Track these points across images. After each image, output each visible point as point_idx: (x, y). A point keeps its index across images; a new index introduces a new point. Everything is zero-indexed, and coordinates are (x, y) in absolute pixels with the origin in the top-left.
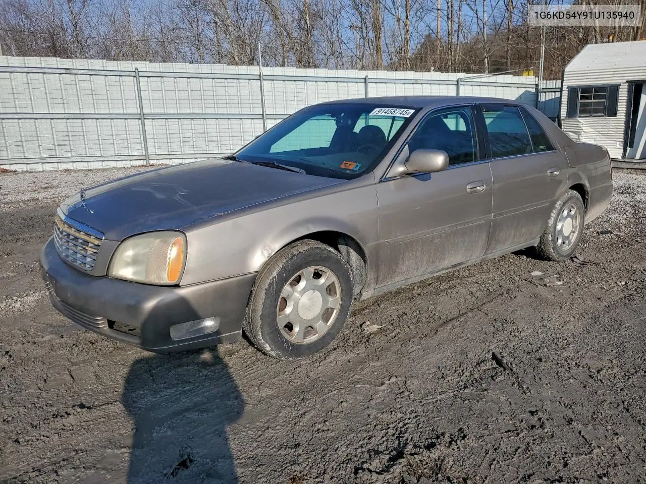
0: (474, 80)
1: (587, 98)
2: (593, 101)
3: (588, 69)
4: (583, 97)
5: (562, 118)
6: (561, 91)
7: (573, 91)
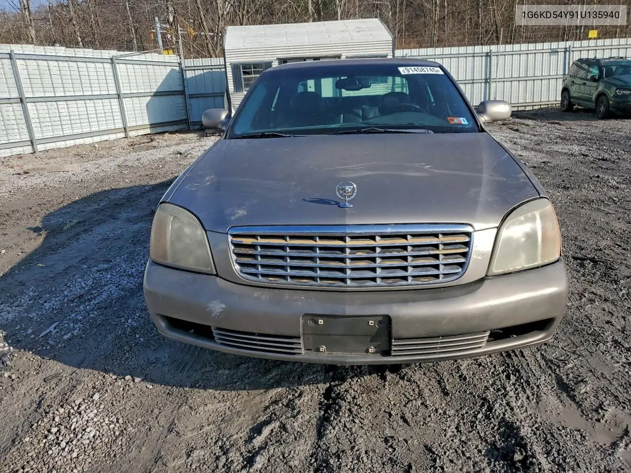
0: (127, 58)
1: (248, 73)
2: (253, 76)
3: (243, 48)
4: (245, 73)
5: (230, 92)
6: (225, 68)
7: (235, 67)
